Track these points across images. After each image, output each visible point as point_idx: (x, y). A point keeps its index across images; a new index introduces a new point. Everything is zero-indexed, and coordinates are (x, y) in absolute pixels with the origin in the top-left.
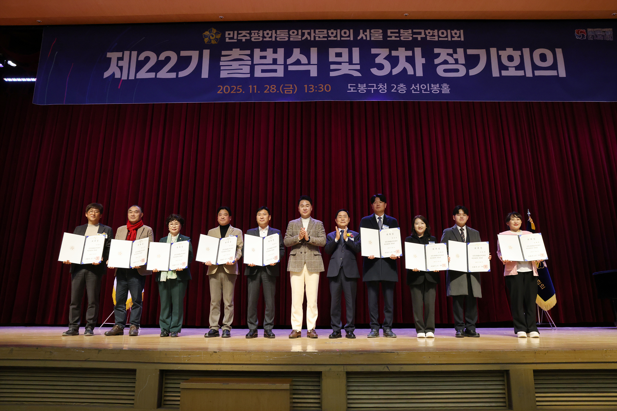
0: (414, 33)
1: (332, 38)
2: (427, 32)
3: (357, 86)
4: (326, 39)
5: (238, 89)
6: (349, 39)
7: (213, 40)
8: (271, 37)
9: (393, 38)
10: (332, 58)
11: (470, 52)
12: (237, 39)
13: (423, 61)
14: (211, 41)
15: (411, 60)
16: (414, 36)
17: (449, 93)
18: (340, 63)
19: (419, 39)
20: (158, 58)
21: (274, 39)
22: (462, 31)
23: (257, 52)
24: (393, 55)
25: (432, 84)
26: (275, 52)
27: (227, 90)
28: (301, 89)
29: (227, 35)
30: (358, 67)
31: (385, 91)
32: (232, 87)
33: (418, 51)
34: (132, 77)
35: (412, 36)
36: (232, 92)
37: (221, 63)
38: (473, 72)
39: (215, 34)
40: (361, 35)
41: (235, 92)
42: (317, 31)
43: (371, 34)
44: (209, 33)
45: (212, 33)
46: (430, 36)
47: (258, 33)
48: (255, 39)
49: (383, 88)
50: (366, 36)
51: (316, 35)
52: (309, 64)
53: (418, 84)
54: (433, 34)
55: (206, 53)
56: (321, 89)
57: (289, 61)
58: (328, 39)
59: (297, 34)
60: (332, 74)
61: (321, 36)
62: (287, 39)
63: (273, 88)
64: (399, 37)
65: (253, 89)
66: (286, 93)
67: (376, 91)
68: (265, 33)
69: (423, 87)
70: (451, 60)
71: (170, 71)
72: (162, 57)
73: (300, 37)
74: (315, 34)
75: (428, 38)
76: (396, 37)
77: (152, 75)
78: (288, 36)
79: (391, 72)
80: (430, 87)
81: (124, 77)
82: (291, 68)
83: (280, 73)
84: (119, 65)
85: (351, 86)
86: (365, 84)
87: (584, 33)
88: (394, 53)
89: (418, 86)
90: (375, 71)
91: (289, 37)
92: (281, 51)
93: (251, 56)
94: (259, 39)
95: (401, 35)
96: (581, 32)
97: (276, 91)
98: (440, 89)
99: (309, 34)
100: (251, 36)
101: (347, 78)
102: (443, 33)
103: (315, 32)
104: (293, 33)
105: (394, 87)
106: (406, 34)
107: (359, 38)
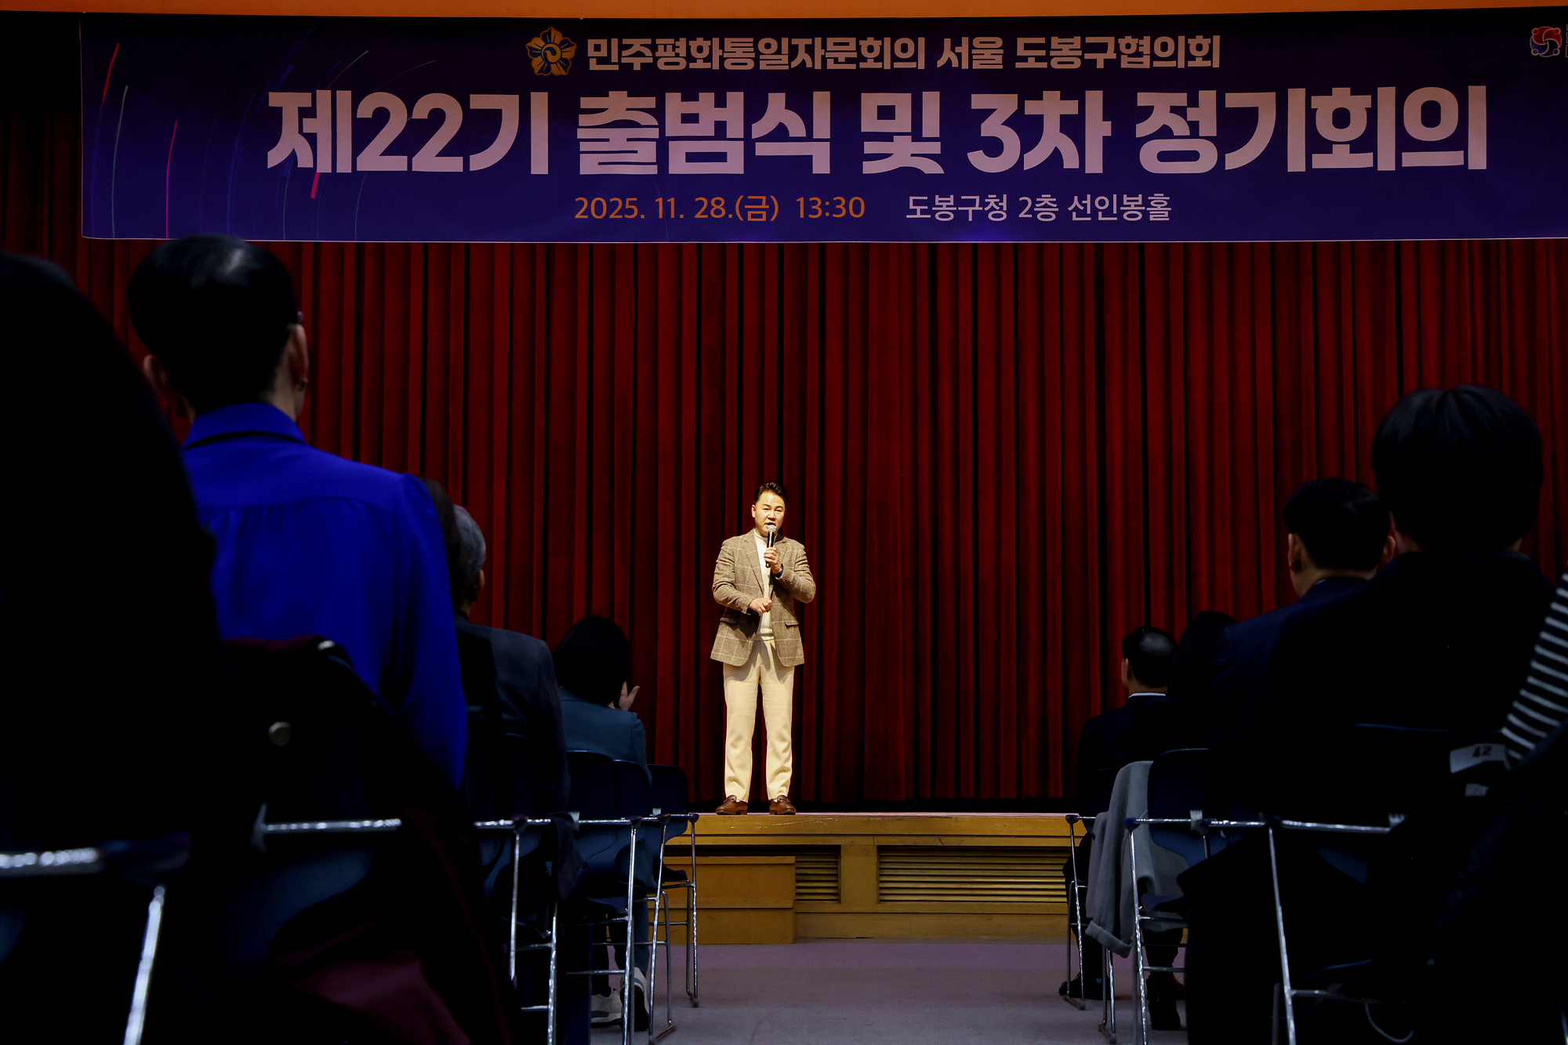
0: (1086, 48)
1: (870, 64)
2: (1122, 42)
3: (931, 203)
4: (853, 67)
5: (627, 207)
6: (912, 65)
7: (555, 63)
8: (708, 59)
9: (1031, 64)
10: (869, 122)
11: (1234, 100)
12: (619, 63)
13: (1107, 129)
14: (549, 68)
15: (1073, 127)
16: (1087, 56)
17: (1168, 219)
18: (888, 137)
19: (1100, 65)
20: (410, 113)
21: (716, 66)
22: (1217, 39)
23: (674, 103)
24: (1027, 112)
25: (1125, 196)
26: (721, 102)
27: (599, 211)
28: (789, 208)
29: (591, 52)
30: (935, 148)
31: (1002, 216)
32: (611, 200)
33: (1095, 100)
34: (344, 167)
35: (1081, 57)
36: (612, 216)
37: (581, 134)
38: (1236, 160)
39: (559, 46)
40: (948, 54)
41: (621, 217)
42: (830, 41)
43: (973, 52)
44: (542, 43)
45: (550, 43)
46: (1129, 56)
47: (674, 47)
48: (666, 64)
49: (997, 207)
50: (959, 56)
51: (828, 55)
52: (809, 138)
53: (1089, 196)
54: (1138, 49)
55: (540, 102)
56: (840, 211)
57: (760, 129)
58: (858, 66)
59: (779, 52)
60: (869, 168)
61: (842, 59)
62: (750, 65)
63: (715, 207)
64: (1047, 58)
65: (667, 206)
66: (750, 219)
67: (980, 216)
68: (694, 44)
69: (1102, 203)
70: (1179, 127)
71: (445, 152)
72: (422, 110)
73: (785, 59)
74: (826, 51)
75: (1125, 63)
76: (1038, 59)
77: (398, 163)
78: (753, 55)
79: (1021, 161)
80: (1120, 203)
81: (324, 167)
82: (763, 149)
83: (735, 165)
84: (305, 130)
85: (916, 203)
86: (952, 196)
87: (1557, 37)
88: (1031, 108)
89: (1088, 202)
90: (979, 160)
91: (757, 60)
92: (736, 100)
93: (659, 113)
94: (678, 64)
95: (1052, 53)
96: (1550, 34)
97: (726, 215)
98: (1144, 208)
99: (810, 50)
100: (657, 54)
101: (908, 178)
102: (1164, 47)
103: (824, 46)
104: (768, 46)
105: (1026, 202)
106: (1066, 50)
107: (940, 63)
